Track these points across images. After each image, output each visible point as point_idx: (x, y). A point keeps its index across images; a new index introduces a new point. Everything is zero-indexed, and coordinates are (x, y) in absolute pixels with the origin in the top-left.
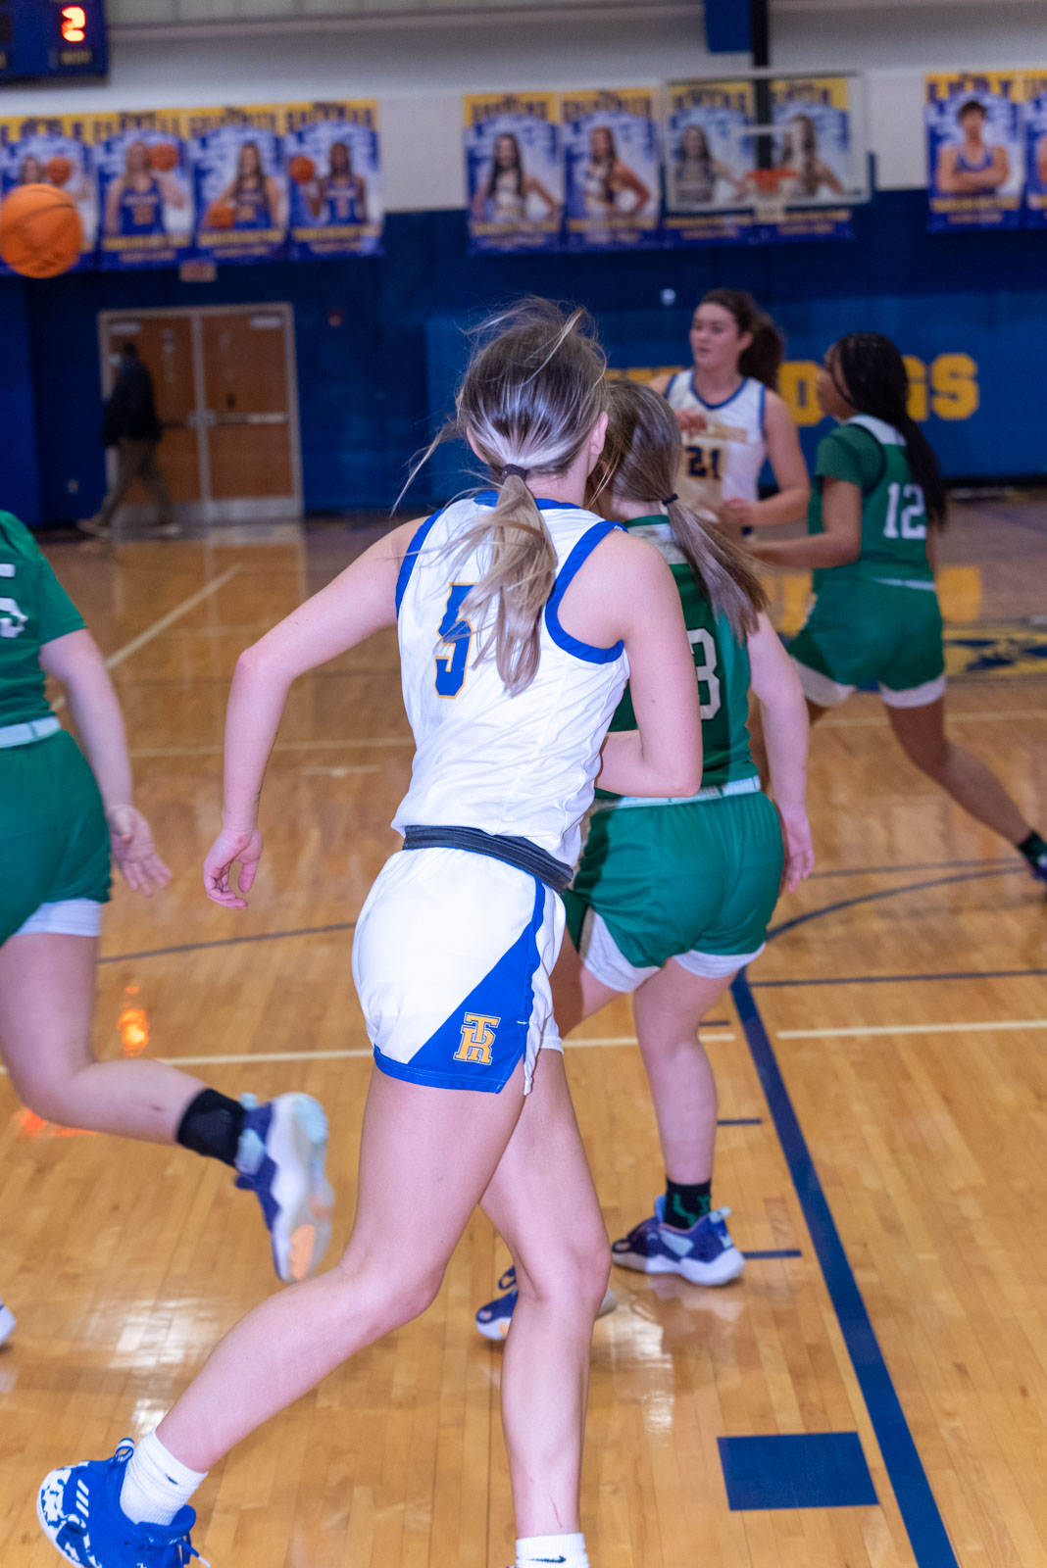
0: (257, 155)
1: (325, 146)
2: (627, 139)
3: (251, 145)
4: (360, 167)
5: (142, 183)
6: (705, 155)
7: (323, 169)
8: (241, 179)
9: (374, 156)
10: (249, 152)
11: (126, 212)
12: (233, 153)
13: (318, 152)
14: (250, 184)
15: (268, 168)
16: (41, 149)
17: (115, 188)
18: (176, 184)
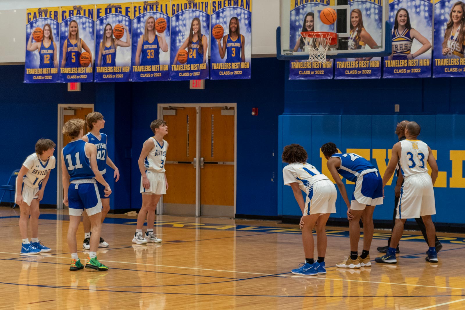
0: (199, 24)
1: (228, 20)
2: (369, 16)
3: (197, 18)
4: (243, 31)
5: (151, 39)
6: (408, 26)
7: (227, 32)
8: (191, 36)
9: (250, 25)
10: (196, 22)
11: (144, 52)
12: (189, 23)
13: (225, 23)
14: (195, 39)
15: (203, 31)
16: (112, 20)
17: (140, 40)
18: (165, 38)
